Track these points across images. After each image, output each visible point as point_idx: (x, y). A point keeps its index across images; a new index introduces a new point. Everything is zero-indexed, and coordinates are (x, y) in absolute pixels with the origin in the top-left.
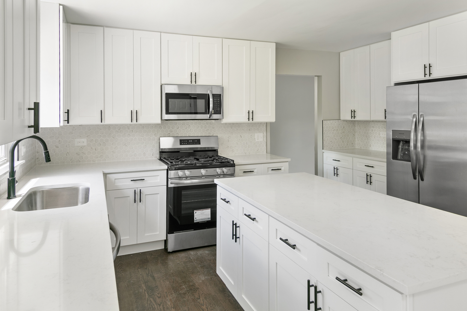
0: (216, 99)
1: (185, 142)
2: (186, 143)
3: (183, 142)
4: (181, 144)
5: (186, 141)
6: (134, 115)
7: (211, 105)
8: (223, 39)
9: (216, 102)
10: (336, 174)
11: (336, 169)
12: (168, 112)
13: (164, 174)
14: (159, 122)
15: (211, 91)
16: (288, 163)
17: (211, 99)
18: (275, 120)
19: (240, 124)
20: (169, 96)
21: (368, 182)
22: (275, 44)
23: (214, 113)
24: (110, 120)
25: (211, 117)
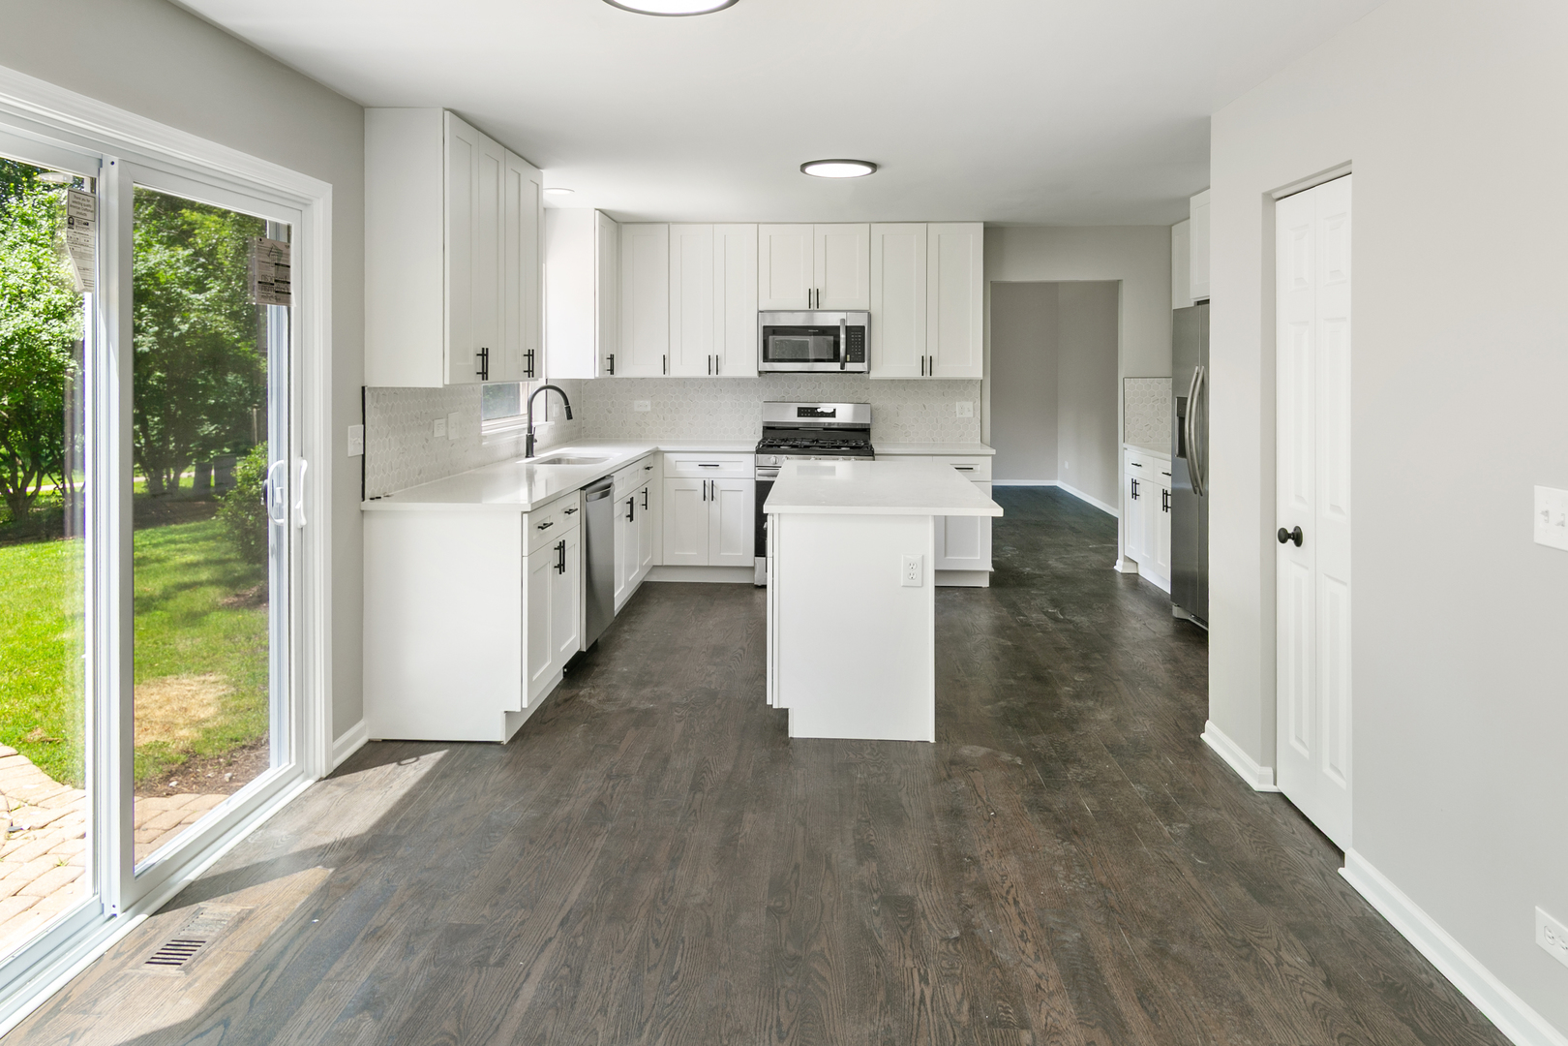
0: (854, 335)
1: (808, 413)
2: (808, 415)
3: (804, 413)
4: (799, 416)
5: (809, 411)
6: (714, 363)
7: (842, 347)
8: (872, 225)
9: (855, 342)
10: (1135, 495)
11: (1135, 483)
12: (766, 359)
13: (750, 460)
14: (755, 374)
15: (843, 321)
16: (990, 458)
17: (843, 336)
18: (981, 376)
19: (908, 381)
20: (770, 331)
21: (1165, 507)
22: (982, 225)
23: (848, 360)
24: (677, 371)
25: (842, 367)
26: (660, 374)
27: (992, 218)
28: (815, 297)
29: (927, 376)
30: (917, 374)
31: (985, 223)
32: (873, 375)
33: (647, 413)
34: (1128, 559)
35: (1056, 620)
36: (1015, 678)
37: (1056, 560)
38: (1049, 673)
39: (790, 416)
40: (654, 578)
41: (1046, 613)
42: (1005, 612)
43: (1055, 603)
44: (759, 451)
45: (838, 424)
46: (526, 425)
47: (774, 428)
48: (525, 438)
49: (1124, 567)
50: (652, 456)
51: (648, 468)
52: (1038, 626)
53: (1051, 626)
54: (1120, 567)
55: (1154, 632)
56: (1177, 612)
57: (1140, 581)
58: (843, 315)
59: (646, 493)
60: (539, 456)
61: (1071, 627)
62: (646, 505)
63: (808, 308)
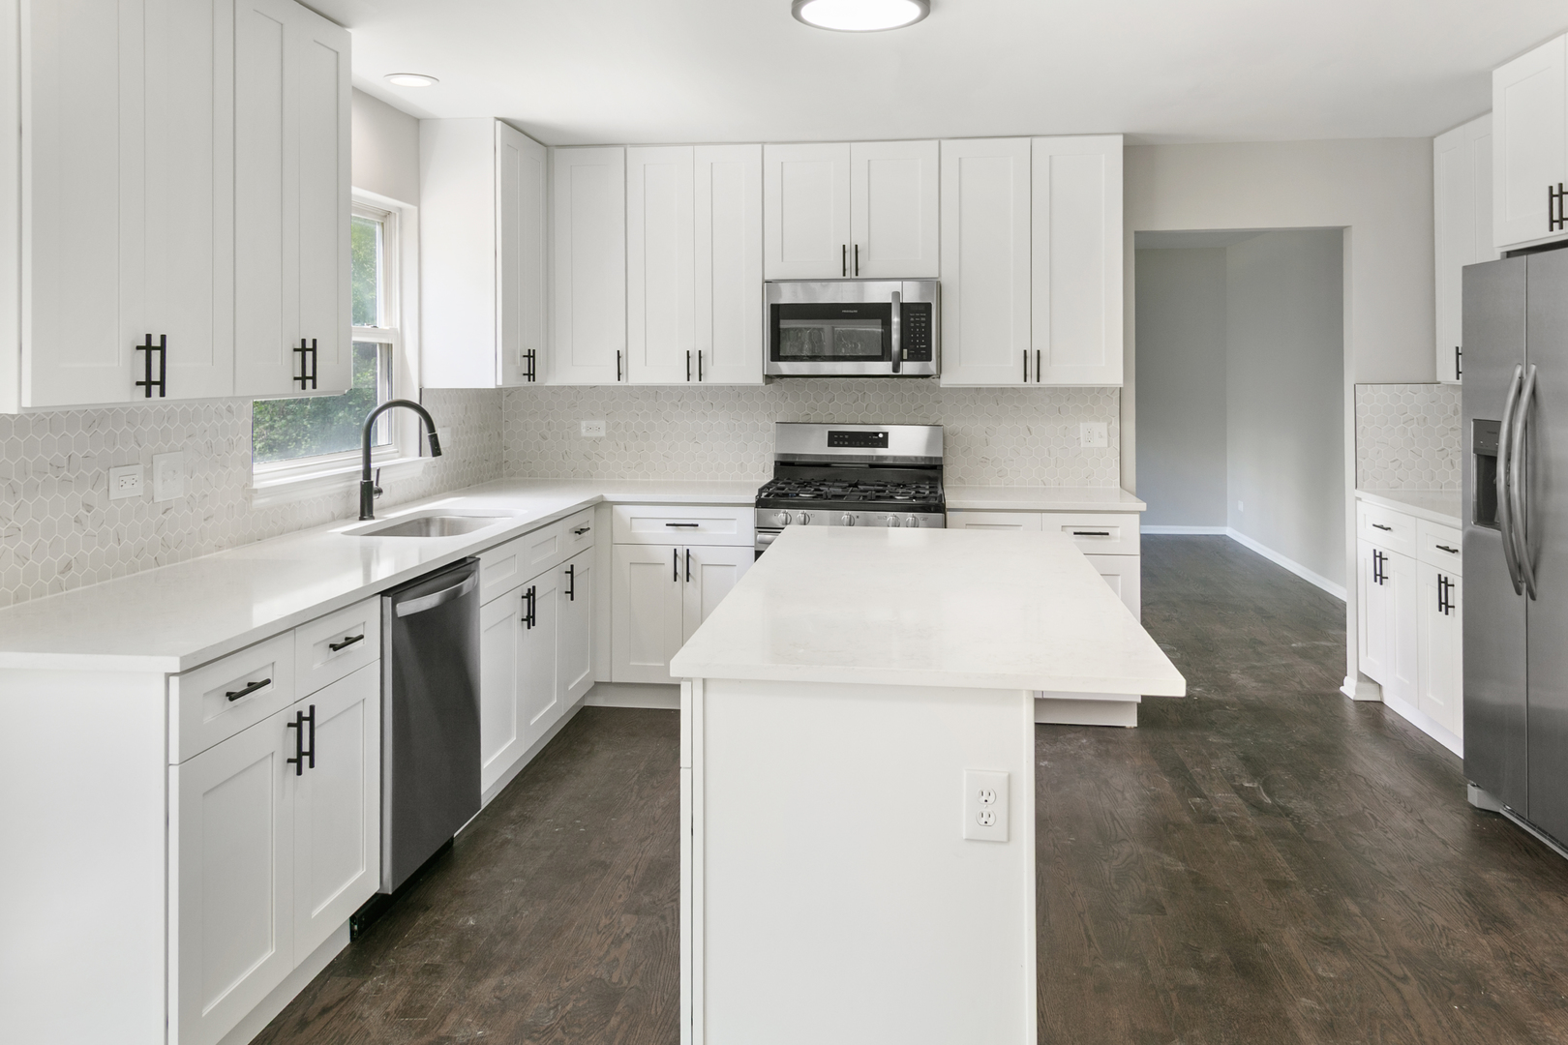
0: (914, 317)
1: (844, 440)
2: (846, 443)
3: (838, 439)
4: (830, 444)
5: (846, 437)
7: (895, 337)
8: (943, 142)
9: (915, 327)
10: (1379, 577)
11: (1379, 557)
12: (776, 355)
13: (749, 515)
14: (759, 380)
15: (896, 295)
16: (1137, 516)
17: (896, 319)
18: (1122, 382)
19: (1003, 390)
20: (779, 313)
21: (1444, 605)
22: (1120, 138)
23: (905, 357)
24: (639, 375)
25: (896, 368)
26: (612, 380)
27: (1137, 126)
28: (852, 262)
29: (1032, 382)
30: (1016, 379)
31: (1126, 136)
32: (946, 381)
33: (601, 439)
34: (1363, 678)
35: (1258, 807)
36: (1198, 966)
37: (1243, 672)
38: (1265, 953)
39: (814, 445)
40: (600, 701)
41: (1239, 790)
42: (1166, 786)
43: (1254, 765)
44: (760, 503)
45: (895, 458)
46: (361, 467)
47: (792, 464)
48: (359, 487)
49: (1357, 690)
50: (592, 510)
51: (580, 532)
52: (1231, 822)
53: (1252, 822)
54: (1350, 688)
55: (1444, 843)
56: (1475, 796)
57: (1388, 717)
58: (896, 286)
59: (572, 572)
60: (385, 516)
61: (1289, 826)
62: (572, 592)
63: (842, 277)
